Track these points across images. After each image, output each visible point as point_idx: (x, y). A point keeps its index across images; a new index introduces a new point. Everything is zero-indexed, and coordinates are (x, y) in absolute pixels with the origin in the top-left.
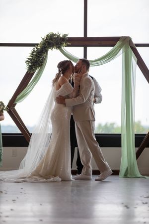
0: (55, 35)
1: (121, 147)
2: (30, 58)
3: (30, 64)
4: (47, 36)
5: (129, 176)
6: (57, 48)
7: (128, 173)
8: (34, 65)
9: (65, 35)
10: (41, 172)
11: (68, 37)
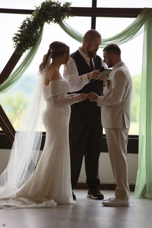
0: (54, 3)
1: (137, 153)
2: (19, 33)
3: (19, 42)
4: (43, 4)
5: (147, 195)
6: (55, 22)
7: (146, 192)
8: (24, 44)
9: (68, 4)
10: (29, 193)
11: (71, 6)
